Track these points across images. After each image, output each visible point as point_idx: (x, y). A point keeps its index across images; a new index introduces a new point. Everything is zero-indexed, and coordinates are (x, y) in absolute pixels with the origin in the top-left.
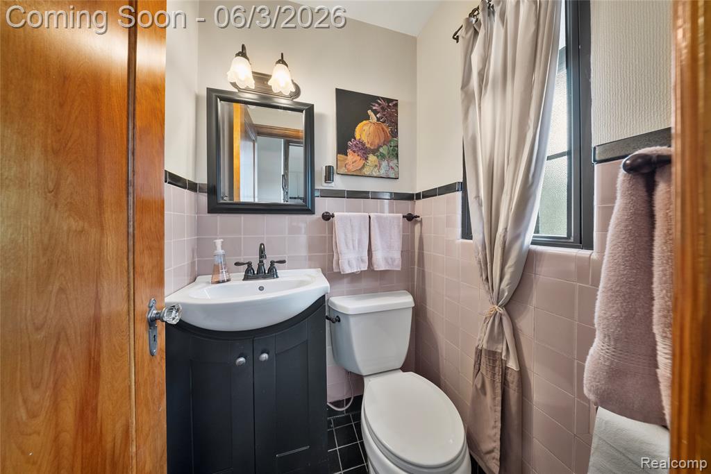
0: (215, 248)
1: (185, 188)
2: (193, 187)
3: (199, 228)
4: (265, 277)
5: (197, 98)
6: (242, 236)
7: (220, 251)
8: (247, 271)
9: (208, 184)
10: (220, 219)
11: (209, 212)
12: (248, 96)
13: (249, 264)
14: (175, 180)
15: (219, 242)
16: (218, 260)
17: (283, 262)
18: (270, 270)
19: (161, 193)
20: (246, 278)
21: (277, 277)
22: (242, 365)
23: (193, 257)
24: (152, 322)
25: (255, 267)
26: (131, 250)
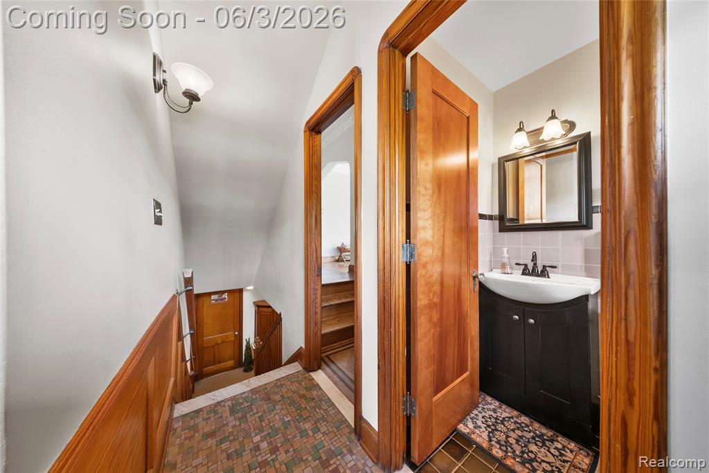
0: (503, 253)
1: (486, 219)
2: (490, 218)
3: (495, 241)
4: (538, 275)
5: (493, 165)
6: (522, 247)
7: (506, 255)
8: (524, 270)
9: (499, 215)
10: (506, 235)
11: (500, 232)
12: (527, 151)
13: (526, 265)
14: (482, 217)
15: (505, 250)
16: (506, 260)
17: (555, 267)
18: (542, 271)
19: (477, 223)
20: (523, 274)
21: (549, 277)
22: (516, 321)
23: (491, 258)
24: (475, 278)
25: (530, 267)
26: (468, 249)
